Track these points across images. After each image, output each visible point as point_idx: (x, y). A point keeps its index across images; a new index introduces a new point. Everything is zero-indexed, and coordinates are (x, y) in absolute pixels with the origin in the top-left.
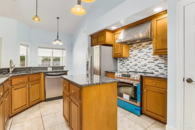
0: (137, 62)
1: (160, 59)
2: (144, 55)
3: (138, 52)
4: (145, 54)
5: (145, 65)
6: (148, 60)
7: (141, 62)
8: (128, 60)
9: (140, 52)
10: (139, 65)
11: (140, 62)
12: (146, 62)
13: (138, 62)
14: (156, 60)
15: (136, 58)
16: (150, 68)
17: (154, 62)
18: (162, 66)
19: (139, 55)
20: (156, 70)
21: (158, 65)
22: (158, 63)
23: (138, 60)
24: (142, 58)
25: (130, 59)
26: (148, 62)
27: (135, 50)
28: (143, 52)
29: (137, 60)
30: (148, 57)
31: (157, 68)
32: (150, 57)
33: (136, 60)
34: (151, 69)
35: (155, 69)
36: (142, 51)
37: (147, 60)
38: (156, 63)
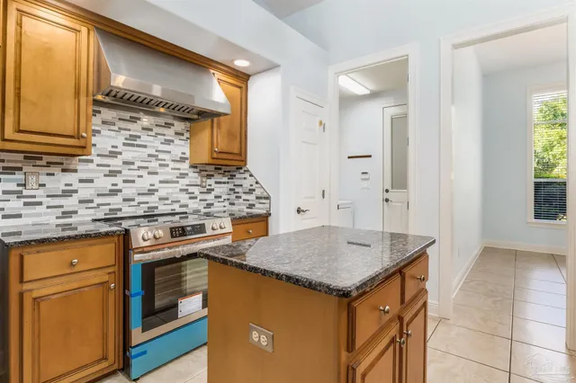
0: (118, 180)
1: (191, 174)
2: (150, 159)
3: (124, 144)
4: (150, 156)
5: (151, 192)
6: (162, 173)
7: (137, 179)
8: (64, 170)
9: (133, 145)
10: (129, 191)
11: (133, 181)
12: (155, 179)
13: (125, 181)
14: (183, 176)
15: (115, 163)
16: (167, 199)
17: (178, 182)
18: (196, 190)
19: (129, 154)
20: (183, 202)
21: (187, 190)
22: (187, 185)
23: (124, 172)
24: (140, 168)
25: (79, 168)
26: (161, 182)
27: (113, 134)
28: (145, 146)
29: (120, 172)
30: (160, 165)
31: (184, 198)
32: (167, 165)
33: (113, 173)
34: (169, 202)
35: (179, 201)
36: (138, 142)
37: (156, 173)
38: (182, 185)
